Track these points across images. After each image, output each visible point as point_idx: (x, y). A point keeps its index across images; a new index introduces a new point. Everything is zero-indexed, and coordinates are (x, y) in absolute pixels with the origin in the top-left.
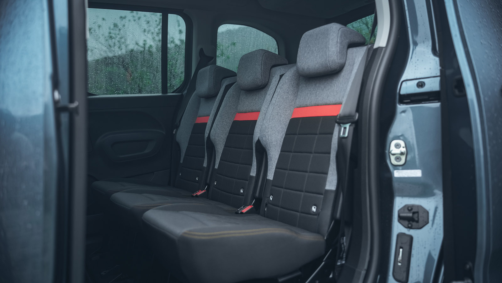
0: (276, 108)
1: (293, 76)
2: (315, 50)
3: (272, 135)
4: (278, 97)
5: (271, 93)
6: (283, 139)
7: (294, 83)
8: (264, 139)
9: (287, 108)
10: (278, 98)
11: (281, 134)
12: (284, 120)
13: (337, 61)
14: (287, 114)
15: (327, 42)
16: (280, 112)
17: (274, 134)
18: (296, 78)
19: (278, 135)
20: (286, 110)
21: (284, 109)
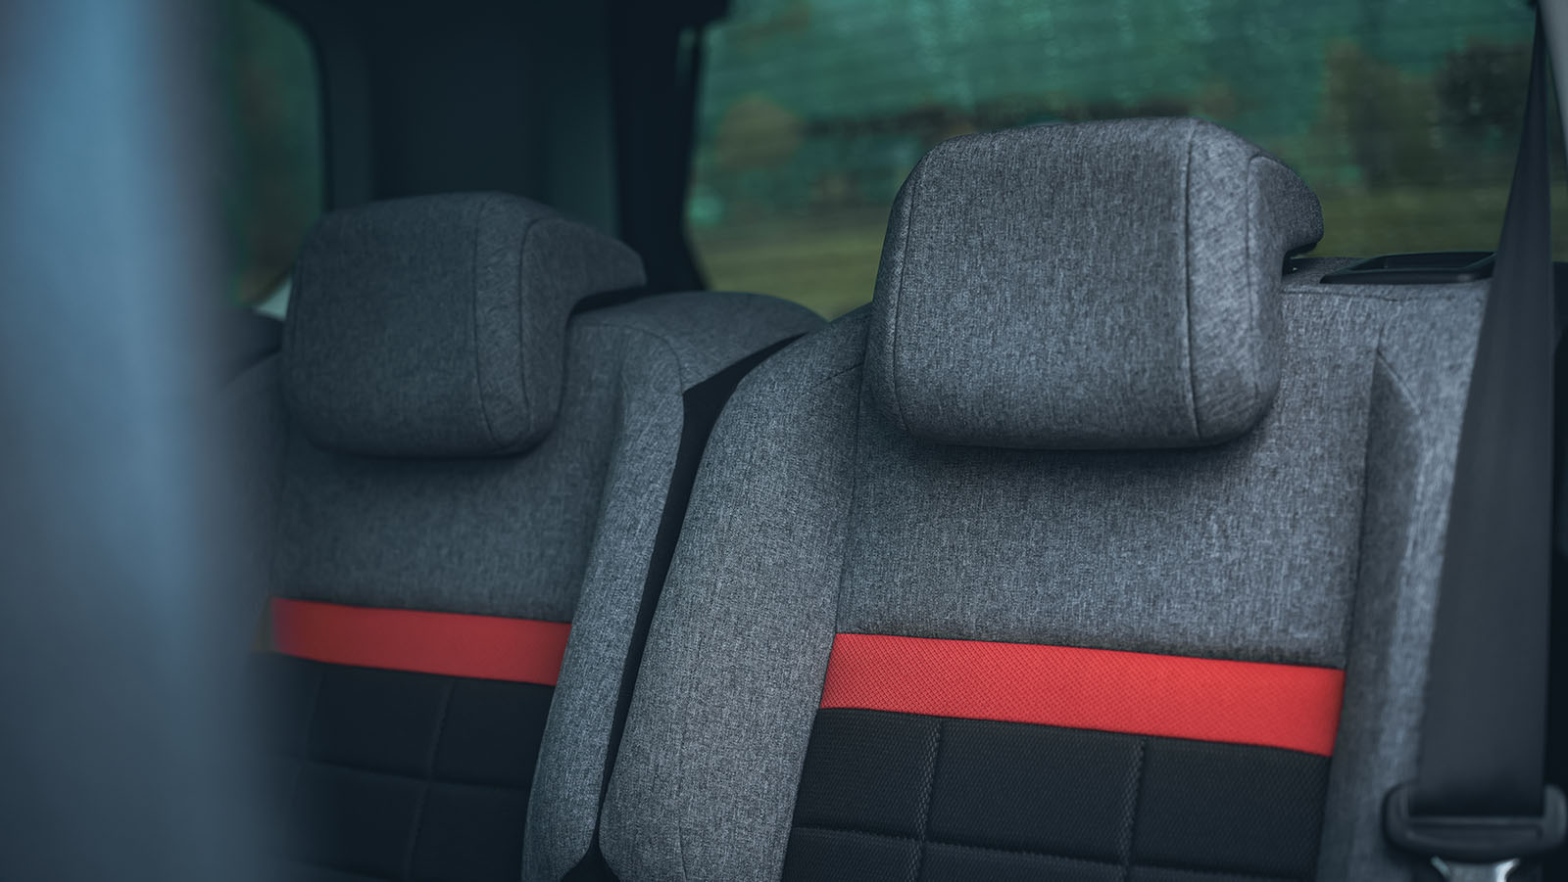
0: (721, 639)
1: (811, 413)
2: (1051, 282)
3: (711, 829)
4: (722, 562)
5: (644, 518)
6: (779, 853)
7: (819, 463)
8: (646, 855)
9: (790, 637)
10: (728, 571)
11: (772, 820)
12: (780, 721)
13: (1250, 379)
14: (795, 675)
15: (1171, 247)
16: (748, 663)
17: (725, 826)
18: (836, 431)
19: (751, 829)
20: (788, 652)
21: (775, 646)
